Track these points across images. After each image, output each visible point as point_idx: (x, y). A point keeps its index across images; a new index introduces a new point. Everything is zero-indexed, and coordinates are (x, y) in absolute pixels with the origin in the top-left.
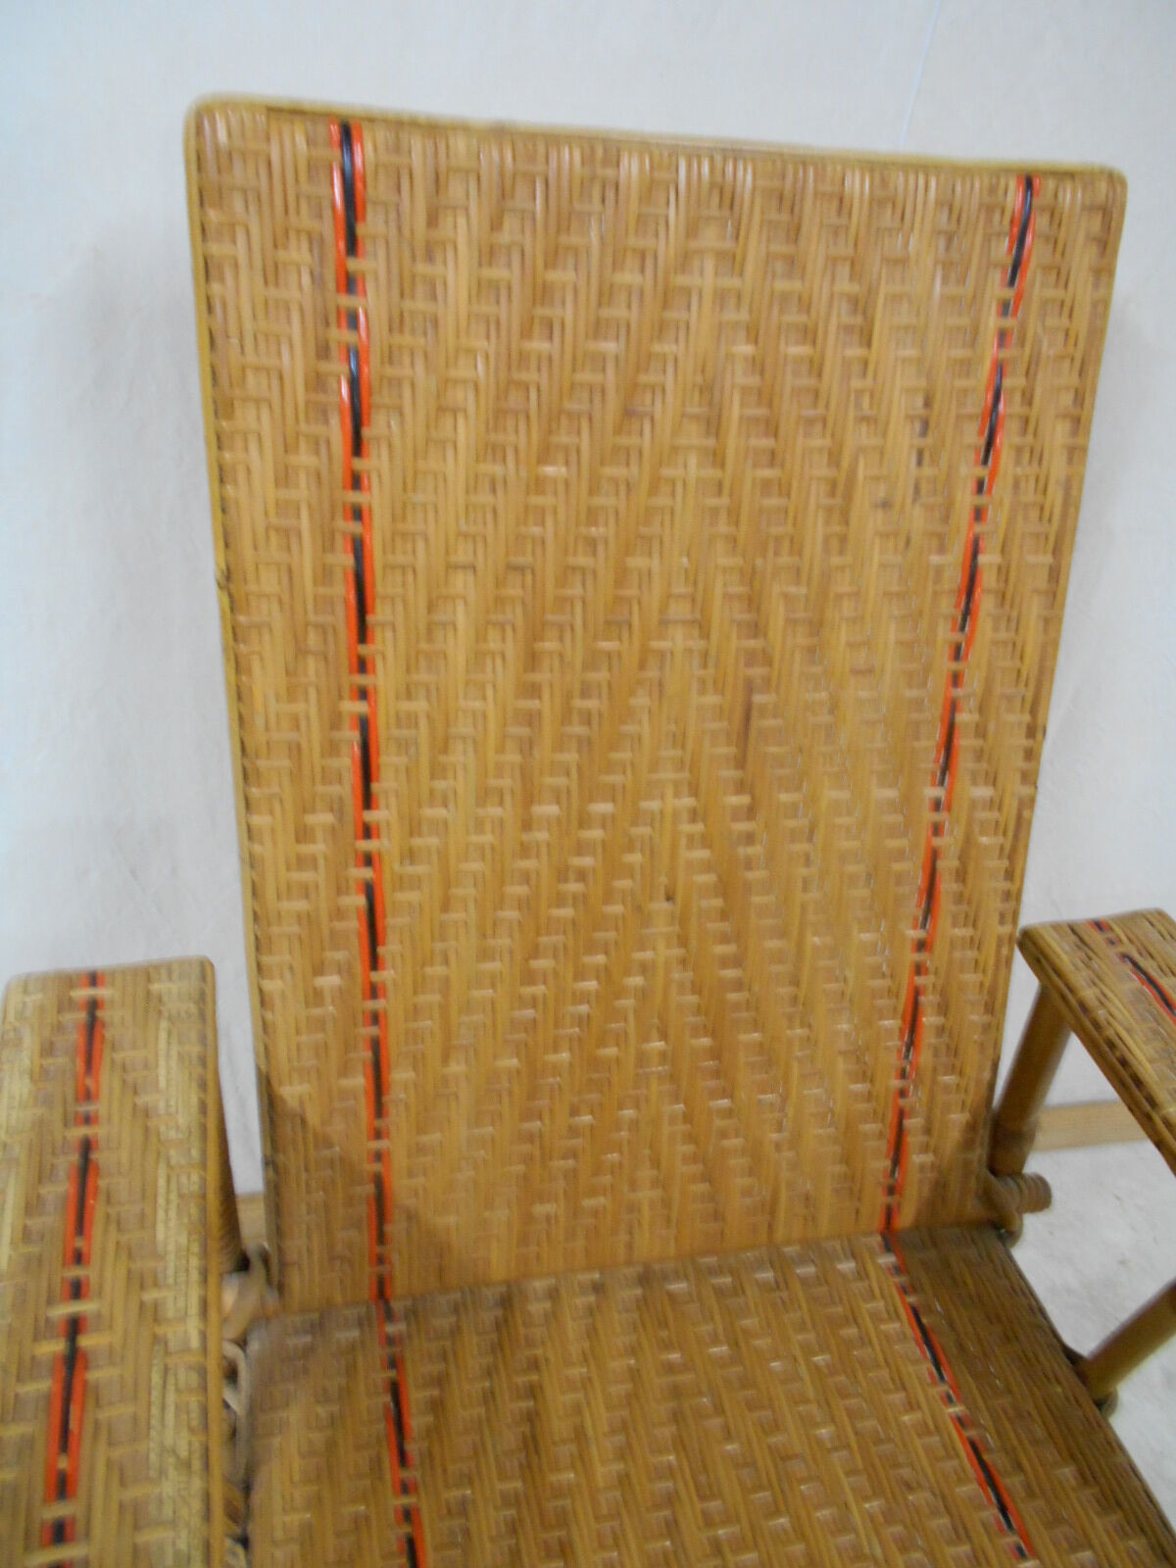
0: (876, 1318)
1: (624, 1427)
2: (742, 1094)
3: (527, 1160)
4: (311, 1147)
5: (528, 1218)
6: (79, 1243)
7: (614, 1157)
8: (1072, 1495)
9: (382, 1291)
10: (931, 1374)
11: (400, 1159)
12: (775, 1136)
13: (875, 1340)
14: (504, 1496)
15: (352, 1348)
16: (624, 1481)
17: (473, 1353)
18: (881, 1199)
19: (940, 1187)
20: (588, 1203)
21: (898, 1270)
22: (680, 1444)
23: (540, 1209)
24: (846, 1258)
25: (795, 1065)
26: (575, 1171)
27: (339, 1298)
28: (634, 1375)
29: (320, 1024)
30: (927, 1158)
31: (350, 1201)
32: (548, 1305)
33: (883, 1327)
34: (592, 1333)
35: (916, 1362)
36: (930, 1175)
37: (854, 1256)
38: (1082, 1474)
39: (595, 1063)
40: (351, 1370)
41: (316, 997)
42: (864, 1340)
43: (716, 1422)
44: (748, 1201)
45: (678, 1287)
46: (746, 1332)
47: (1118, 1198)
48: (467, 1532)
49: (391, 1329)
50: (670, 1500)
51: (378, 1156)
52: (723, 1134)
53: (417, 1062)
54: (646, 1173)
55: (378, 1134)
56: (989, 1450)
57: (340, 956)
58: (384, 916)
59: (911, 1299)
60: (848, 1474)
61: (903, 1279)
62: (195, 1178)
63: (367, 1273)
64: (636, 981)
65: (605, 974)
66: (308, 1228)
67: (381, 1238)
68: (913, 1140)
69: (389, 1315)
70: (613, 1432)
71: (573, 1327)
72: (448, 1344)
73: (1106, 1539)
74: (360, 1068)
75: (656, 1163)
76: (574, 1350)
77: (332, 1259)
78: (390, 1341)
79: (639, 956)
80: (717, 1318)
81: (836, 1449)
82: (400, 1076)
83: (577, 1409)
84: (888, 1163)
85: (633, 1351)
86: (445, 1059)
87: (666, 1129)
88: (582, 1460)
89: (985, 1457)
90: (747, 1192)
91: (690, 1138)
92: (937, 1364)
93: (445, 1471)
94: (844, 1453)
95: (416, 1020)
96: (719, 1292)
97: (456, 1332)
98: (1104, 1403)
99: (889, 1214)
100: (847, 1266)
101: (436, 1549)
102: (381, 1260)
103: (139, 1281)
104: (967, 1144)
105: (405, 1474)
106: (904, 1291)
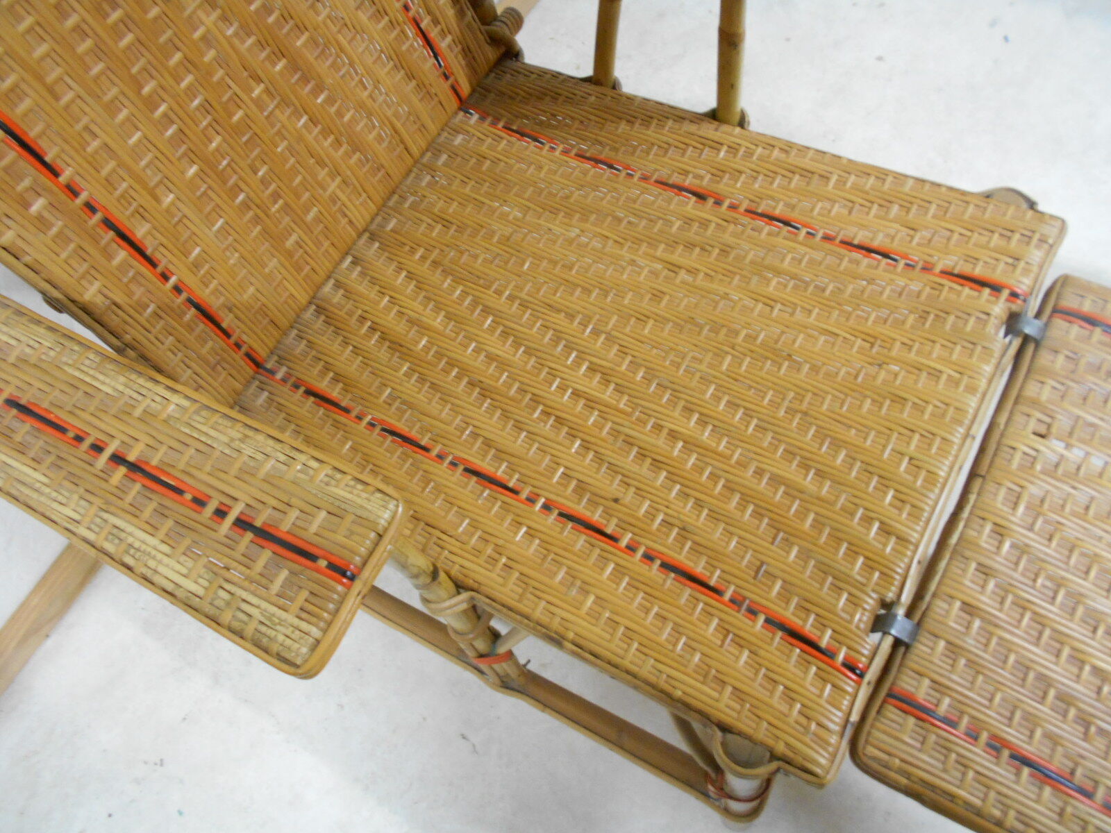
0: (491, 148)
1: (428, 299)
2: (329, 81)
3: (256, 220)
4: (136, 316)
5: (290, 254)
6: (71, 434)
7: (298, 179)
8: (632, 133)
9: (256, 363)
10: (536, 146)
11: (191, 281)
12: (366, 94)
13: (501, 157)
14: (406, 374)
15: (270, 400)
16: (449, 317)
17: (329, 343)
18: (446, 86)
19: (467, 52)
20: (310, 217)
21: (483, 118)
22: (458, 280)
23: (290, 243)
24: (455, 136)
25: (340, 37)
26: (286, 204)
27: (238, 386)
28: (411, 275)
29: (61, 238)
30: (449, 39)
31: (190, 329)
32: (341, 292)
33: (499, 148)
34: (373, 281)
35: (527, 148)
36: (458, 49)
37: (458, 132)
38: (628, 121)
39: (237, 130)
40: (280, 407)
41: (41, 223)
42: (495, 162)
43: (465, 257)
44: (385, 144)
45: (392, 224)
46: (441, 211)
47: (552, 39)
48: (404, 402)
49: (279, 376)
50: (475, 303)
51: (177, 289)
52: (340, 114)
53: (141, 213)
54: (322, 174)
55: (165, 277)
56: (586, 151)
57: (27, 183)
58: (26, 133)
59: (500, 125)
60: (539, 218)
61: (489, 120)
62: (92, 356)
63: (238, 357)
64: (210, 55)
65: (190, 63)
66: (183, 362)
67: (226, 334)
68: (433, 34)
69: (272, 372)
70: (426, 307)
71: (362, 288)
72: (314, 353)
73: (658, 136)
74: (114, 246)
75: (321, 163)
76: (373, 295)
77: (213, 369)
78: (284, 380)
79: (197, 35)
80: (424, 218)
81: (525, 215)
82: (140, 231)
83: (401, 313)
84: (433, 60)
85: (400, 269)
86: (157, 199)
87: (310, 138)
88: (423, 328)
89: (588, 155)
90: (380, 139)
91: (326, 132)
92: (536, 140)
93: (370, 394)
94: (531, 212)
95: (116, 189)
96: (414, 207)
97: (310, 344)
98: (615, 86)
99: (454, 90)
100: (459, 140)
101: (399, 421)
102: (238, 346)
103: (124, 414)
104: (461, 14)
105: (354, 414)
106: (494, 124)
